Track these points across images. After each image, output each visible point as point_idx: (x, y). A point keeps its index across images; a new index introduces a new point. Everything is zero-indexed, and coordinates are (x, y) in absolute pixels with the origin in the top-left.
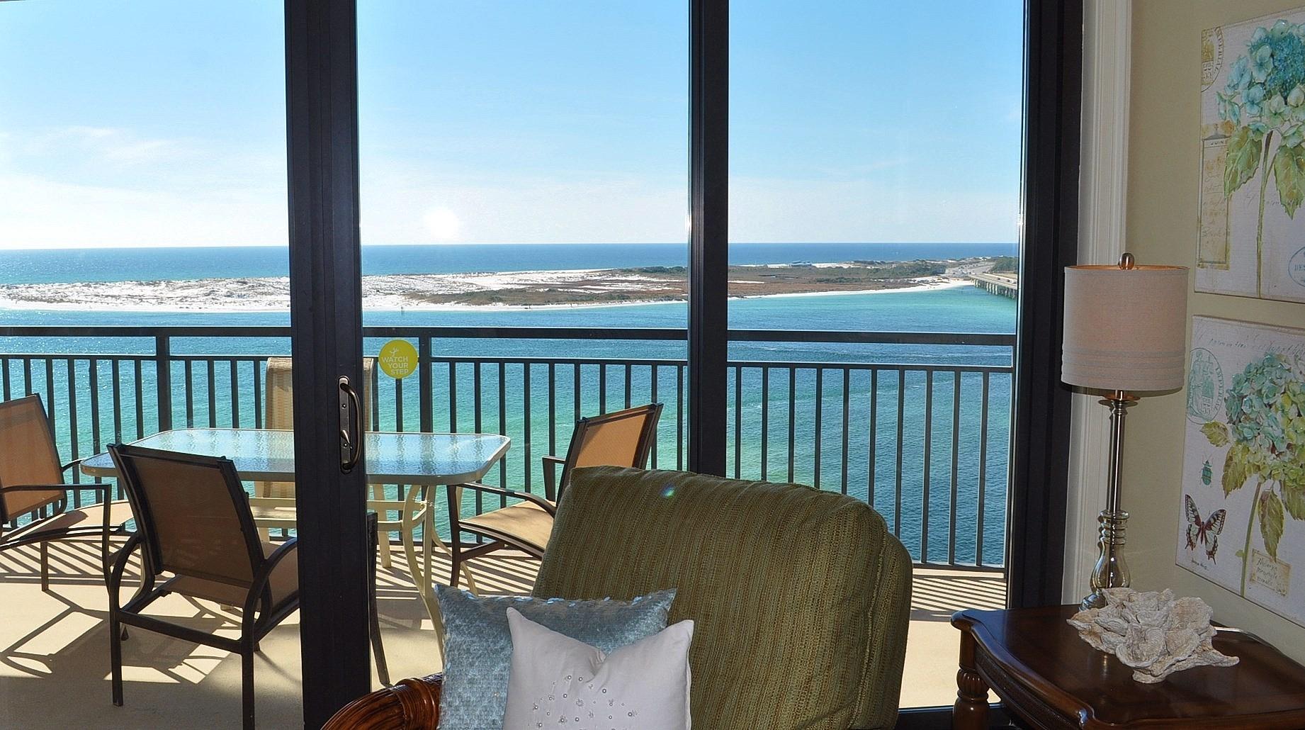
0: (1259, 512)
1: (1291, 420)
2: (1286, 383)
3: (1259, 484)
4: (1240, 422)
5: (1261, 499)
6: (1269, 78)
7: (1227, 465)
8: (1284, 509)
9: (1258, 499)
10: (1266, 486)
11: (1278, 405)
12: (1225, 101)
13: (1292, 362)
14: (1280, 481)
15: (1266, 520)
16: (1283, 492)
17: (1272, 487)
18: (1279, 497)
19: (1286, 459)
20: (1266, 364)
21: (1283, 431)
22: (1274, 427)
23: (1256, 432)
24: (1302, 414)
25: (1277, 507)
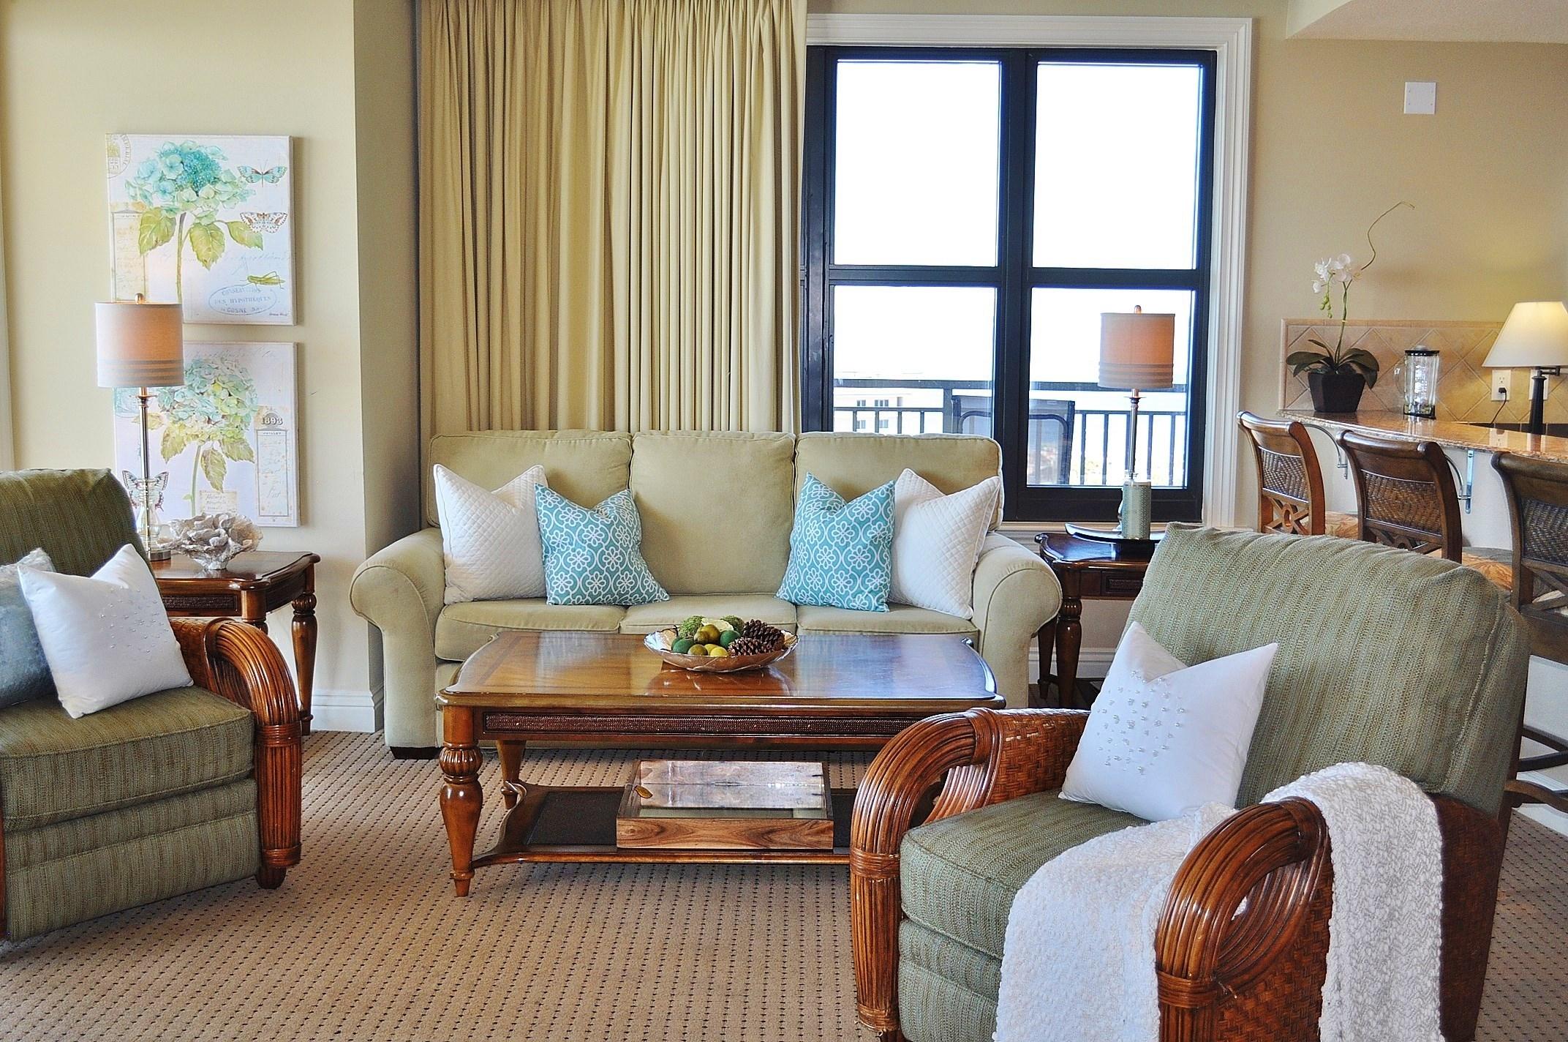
0: (202, 465)
1: (223, 400)
2: (215, 376)
3: (199, 447)
4: (174, 408)
5: (203, 456)
6: (180, 177)
7: (165, 440)
8: (224, 456)
9: (200, 458)
10: (208, 445)
11: (210, 392)
12: (135, 187)
13: (219, 362)
14: (219, 441)
15: (209, 468)
16: (222, 446)
17: (212, 445)
18: (220, 451)
19: (223, 425)
20: (194, 367)
21: (217, 408)
22: (208, 407)
23: (191, 413)
24: (231, 393)
25: (219, 458)
